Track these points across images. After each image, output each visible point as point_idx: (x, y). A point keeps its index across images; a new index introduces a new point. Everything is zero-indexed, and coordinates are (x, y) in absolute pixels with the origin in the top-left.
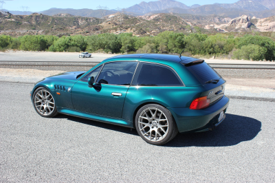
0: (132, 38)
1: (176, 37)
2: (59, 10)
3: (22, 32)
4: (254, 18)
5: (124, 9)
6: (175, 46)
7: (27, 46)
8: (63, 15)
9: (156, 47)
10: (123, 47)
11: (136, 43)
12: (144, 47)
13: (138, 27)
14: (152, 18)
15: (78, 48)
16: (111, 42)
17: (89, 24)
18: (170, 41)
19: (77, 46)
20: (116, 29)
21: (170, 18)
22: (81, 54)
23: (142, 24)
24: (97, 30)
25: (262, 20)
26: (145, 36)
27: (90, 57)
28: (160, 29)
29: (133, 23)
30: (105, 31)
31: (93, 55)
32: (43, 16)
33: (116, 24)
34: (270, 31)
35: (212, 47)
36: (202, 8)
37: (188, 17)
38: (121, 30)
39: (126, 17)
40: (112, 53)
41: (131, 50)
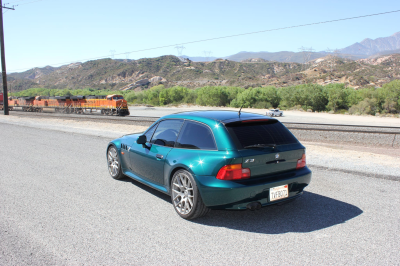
0: (344, 90)
2: (249, 54)
3: (201, 83)
5: (337, 51)
7: (205, 100)
8: (255, 60)
9: (380, 104)
10: (330, 103)
11: (349, 98)
12: (361, 103)
13: (356, 75)
14: (379, 61)
15: (269, 104)
16: (312, 97)
17: (287, 72)
19: (267, 100)
20: (324, 79)
23: (363, 71)
24: (298, 79)
26: (367, 87)
27: (281, 115)
28: (391, 78)
29: (349, 69)
30: (308, 81)
32: (229, 62)
33: (325, 72)
38: (332, 79)
39: (340, 62)
40: (313, 111)
41: (342, 107)
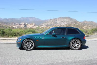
1: (1, 30)
4: (26, 24)
6: (1, 34)
25: (29, 24)
34: (32, 28)
35: (15, 33)
36: (8, 20)
37: (2, 23)
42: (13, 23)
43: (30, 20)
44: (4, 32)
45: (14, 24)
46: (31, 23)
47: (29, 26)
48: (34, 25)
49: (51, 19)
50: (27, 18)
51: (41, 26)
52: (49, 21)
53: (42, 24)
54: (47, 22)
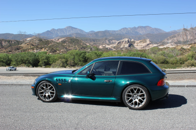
0: (47, 55)
1: (81, 54)
4: (132, 40)
5: (39, 34)
6: (80, 61)
9: (66, 62)
10: (40, 62)
11: (51, 60)
12: (57, 62)
13: (50, 47)
14: (60, 40)
15: (4, 64)
16: (31, 59)
17: (11, 45)
18: (76, 57)
19: (3, 62)
20: (33, 49)
21: (73, 41)
22: (8, 68)
23: (53, 45)
24: (18, 49)
25: (138, 42)
26: (56, 54)
27: (15, 70)
28: (66, 49)
29: (46, 44)
30: (24, 51)
31: (18, 68)
33: (33, 45)
34: (144, 49)
36: (97, 34)
37: (86, 40)
38: (37, 49)
39: (40, 40)
40: (33, 67)
41: (47, 64)
42: (106, 39)
43: (141, 32)
44: (86, 57)
45: (109, 41)
46: (142, 39)
47: (139, 46)
48: (148, 42)
49: (185, 30)
50: (135, 28)
51: (164, 45)
52: (181, 33)
53: (166, 41)
54: (178, 35)
